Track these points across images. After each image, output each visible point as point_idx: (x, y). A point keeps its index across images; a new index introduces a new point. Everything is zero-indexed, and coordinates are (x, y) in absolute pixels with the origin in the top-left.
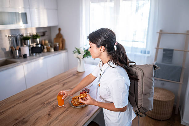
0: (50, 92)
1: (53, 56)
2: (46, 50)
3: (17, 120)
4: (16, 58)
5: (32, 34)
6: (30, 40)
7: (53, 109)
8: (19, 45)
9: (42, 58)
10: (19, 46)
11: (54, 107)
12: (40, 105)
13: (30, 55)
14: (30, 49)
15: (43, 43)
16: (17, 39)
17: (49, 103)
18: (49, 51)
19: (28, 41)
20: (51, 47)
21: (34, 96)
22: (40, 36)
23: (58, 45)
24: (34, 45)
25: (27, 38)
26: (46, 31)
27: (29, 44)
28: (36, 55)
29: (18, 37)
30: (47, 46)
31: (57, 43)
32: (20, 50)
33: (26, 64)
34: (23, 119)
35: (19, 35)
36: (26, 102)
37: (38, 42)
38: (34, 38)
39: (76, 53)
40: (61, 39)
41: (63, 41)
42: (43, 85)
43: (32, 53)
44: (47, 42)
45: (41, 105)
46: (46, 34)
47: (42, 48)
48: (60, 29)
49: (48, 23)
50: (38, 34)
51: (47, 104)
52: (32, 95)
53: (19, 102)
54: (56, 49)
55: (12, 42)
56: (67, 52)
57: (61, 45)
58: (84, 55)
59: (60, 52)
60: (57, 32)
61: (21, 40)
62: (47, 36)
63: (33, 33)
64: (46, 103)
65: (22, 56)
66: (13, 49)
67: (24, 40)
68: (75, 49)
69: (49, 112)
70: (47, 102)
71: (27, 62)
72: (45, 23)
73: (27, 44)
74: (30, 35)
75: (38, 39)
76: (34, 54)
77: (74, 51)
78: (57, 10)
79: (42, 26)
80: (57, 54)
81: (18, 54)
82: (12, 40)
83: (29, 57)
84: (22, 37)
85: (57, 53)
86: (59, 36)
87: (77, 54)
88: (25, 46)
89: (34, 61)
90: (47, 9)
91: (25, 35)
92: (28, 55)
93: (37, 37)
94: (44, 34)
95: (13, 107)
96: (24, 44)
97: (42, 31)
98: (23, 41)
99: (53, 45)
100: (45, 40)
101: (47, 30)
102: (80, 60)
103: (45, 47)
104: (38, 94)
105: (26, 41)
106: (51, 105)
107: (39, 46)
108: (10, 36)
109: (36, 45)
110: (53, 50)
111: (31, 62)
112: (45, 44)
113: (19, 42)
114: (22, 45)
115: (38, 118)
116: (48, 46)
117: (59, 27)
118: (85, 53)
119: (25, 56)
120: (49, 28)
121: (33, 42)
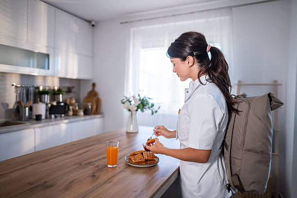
0: (87, 151)
1: (83, 120)
2: (71, 113)
4: (23, 120)
5: (52, 88)
6: (49, 97)
7: (99, 170)
8: (30, 100)
9: (66, 121)
10: (31, 103)
11: (100, 167)
12: (74, 165)
13: (46, 118)
14: (48, 108)
15: (68, 103)
16: (29, 92)
17: (90, 163)
18: (75, 114)
19: (46, 96)
20: (80, 108)
21: (60, 156)
22: (64, 92)
23: (90, 107)
24: (55, 104)
25: (45, 92)
26: (73, 87)
27: (46, 100)
28: (56, 117)
29: (32, 89)
30: (74, 107)
31: (88, 102)
32: (31, 109)
33: (40, 127)
34: (45, 182)
35: (33, 86)
36: (48, 162)
37: (61, 100)
38: (54, 94)
39: (126, 103)
40: (95, 99)
41: (98, 102)
42: (73, 145)
43: (50, 114)
44: (74, 101)
45: (76, 166)
46: (73, 90)
47: (67, 109)
48: (94, 85)
49: (79, 73)
50: (61, 88)
51: (86, 164)
52: (58, 155)
53: (33, 163)
54: (87, 113)
55: (20, 96)
56: (103, 117)
57: (95, 107)
58: (139, 104)
59: (93, 116)
60: (90, 88)
61: (35, 94)
62: (74, 92)
63: (54, 87)
64: (83, 163)
65: (35, 117)
66: (22, 105)
67: (39, 95)
68: (125, 98)
69: (93, 173)
70: (86, 162)
71: (41, 125)
72: (73, 73)
73: (43, 101)
74: (50, 89)
75: (61, 96)
76: (53, 116)
78: (92, 57)
79: (69, 76)
80: (89, 119)
81: (27, 114)
82: (20, 92)
83: (44, 119)
84: (37, 90)
85: (88, 117)
86: (93, 94)
88: (40, 103)
89: (52, 125)
90: (78, 54)
91: (41, 88)
92: (43, 117)
93: (60, 92)
94: (69, 91)
95: (23, 168)
96: (39, 99)
97: (68, 85)
99: (82, 106)
100: (71, 99)
101: (75, 85)
102: (132, 114)
103: (71, 107)
104: (66, 154)
105: (43, 96)
106: (94, 166)
107: (62, 104)
108: (20, 86)
109: (57, 103)
110: (82, 113)
111: (49, 125)
112: (71, 104)
113: (32, 97)
114: (35, 102)
115: (72, 181)
116: (75, 107)
117: (94, 81)
118: (140, 102)
119: (38, 118)
120: (78, 81)
121: (53, 99)
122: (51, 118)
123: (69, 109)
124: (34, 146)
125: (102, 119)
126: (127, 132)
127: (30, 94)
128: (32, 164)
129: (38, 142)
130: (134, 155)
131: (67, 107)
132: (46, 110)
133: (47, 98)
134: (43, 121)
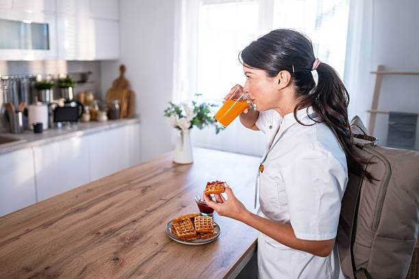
0: (109, 206)
1: (106, 130)
2: (87, 117)
3: (28, 270)
4: (16, 131)
5: (56, 77)
6: (52, 92)
7: (124, 247)
8: (24, 101)
9: (80, 133)
10: (26, 104)
11: (127, 241)
12: (88, 235)
13: (50, 127)
14: (51, 111)
15: (82, 100)
16: (22, 87)
17: (112, 232)
18: (94, 118)
19: (48, 92)
20: (101, 109)
21: (68, 214)
22: (74, 82)
23: (117, 106)
24: (61, 103)
25: (44, 86)
26: (90, 73)
27: (48, 99)
28: (64, 125)
29: (25, 81)
30: (91, 108)
31: (115, 99)
32: (26, 113)
33: (41, 145)
34: (47, 268)
35: (27, 77)
36: (50, 227)
37: (71, 97)
38: (60, 86)
39: (172, 116)
40: (125, 92)
41: (130, 98)
42: (89, 191)
43: (56, 121)
44: (91, 97)
45: (91, 237)
46: (90, 78)
47: (80, 112)
48: (122, 68)
49: (98, 50)
50: (70, 77)
51: (106, 233)
52: (65, 212)
53: (31, 228)
54: (112, 116)
55: (8, 93)
56: (139, 122)
57: (125, 106)
58: (194, 118)
59: (123, 122)
60: (117, 75)
61: (31, 89)
62: (92, 82)
63: (59, 75)
64: (102, 231)
65: (32, 128)
66: (12, 109)
67: (37, 89)
68: (170, 106)
69: (116, 253)
70: (106, 229)
71: (42, 141)
72: (89, 52)
73: (43, 99)
74: (53, 80)
75: (70, 89)
76: (60, 124)
77: (166, 111)
78: (118, 21)
79: (81, 58)
80: (114, 128)
81: (21, 123)
82: (8, 88)
83: (46, 130)
84: (33, 83)
85: (114, 124)
86: (122, 84)
87: (175, 117)
88: (39, 103)
89: (59, 141)
90: (96, 19)
91: (39, 79)
92: (45, 126)
93: (69, 84)
94: (83, 79)
95: (17, 238)
96: (36, 98)
97: (81, 70)
98: (35, 92)
99: (105, 106)
100: (86, 93)
101: (92, 70)
102: (182, 134)
103: (87, 108)
104: (78, 210)
105: (43, 92)
106: (118, 237)
107: (73, 104)
108: (7, 78)
109: (65, 103)
110: (104, 117)
111: (53, 142)
112: (87, 103)
113: (26, 94)
114: (31, 102)
115: (85, 268)
116: (94, 107)
117: (123, 62)
118: (195, 115)
119: (38, 128)
120: (98, 64)
121: (58, 96)
122: (56, 127)
123: (83, 111)
124: (33, 175)
125: (137, 126)
126: (174, 162)
127: (24, 89)
128: (28, 231)
129: (38, 169)
130: (180, 221)
131: (80, 107)
132: (49, 115)
133: (49, 95)
134: (45, 133)
